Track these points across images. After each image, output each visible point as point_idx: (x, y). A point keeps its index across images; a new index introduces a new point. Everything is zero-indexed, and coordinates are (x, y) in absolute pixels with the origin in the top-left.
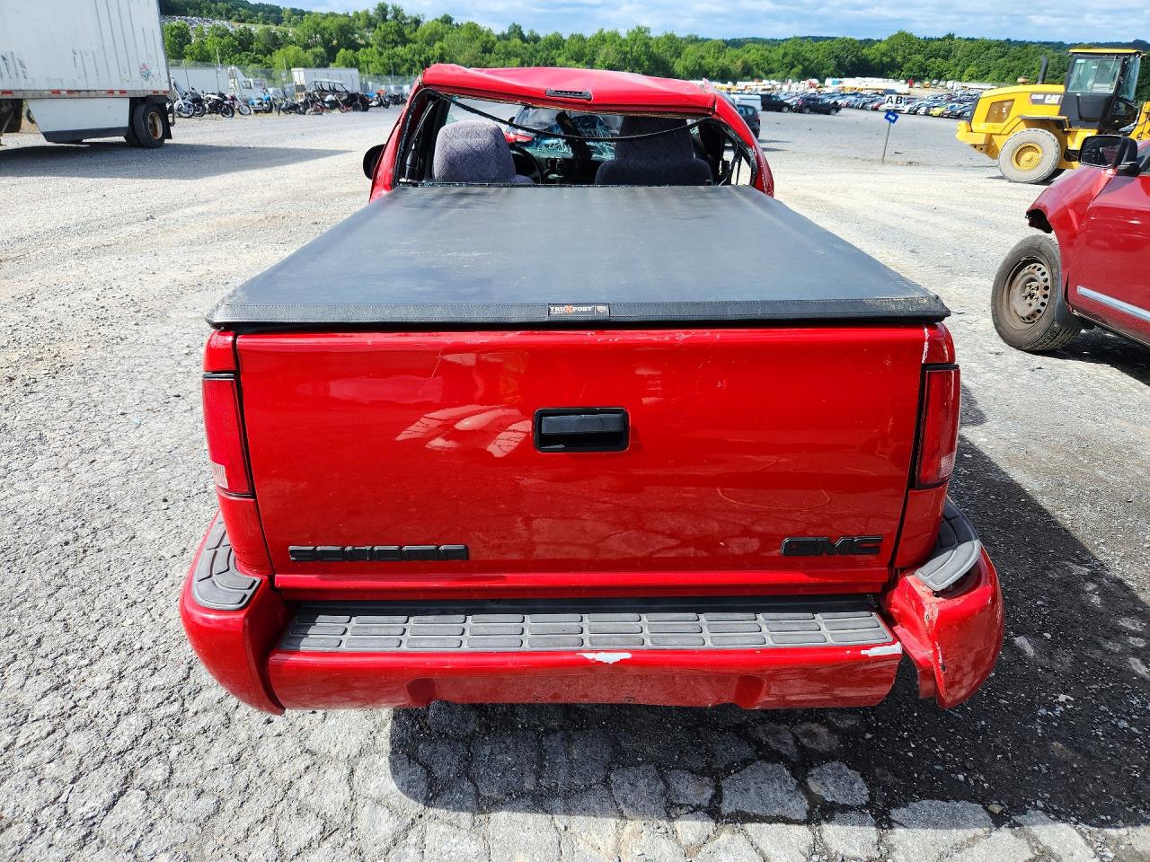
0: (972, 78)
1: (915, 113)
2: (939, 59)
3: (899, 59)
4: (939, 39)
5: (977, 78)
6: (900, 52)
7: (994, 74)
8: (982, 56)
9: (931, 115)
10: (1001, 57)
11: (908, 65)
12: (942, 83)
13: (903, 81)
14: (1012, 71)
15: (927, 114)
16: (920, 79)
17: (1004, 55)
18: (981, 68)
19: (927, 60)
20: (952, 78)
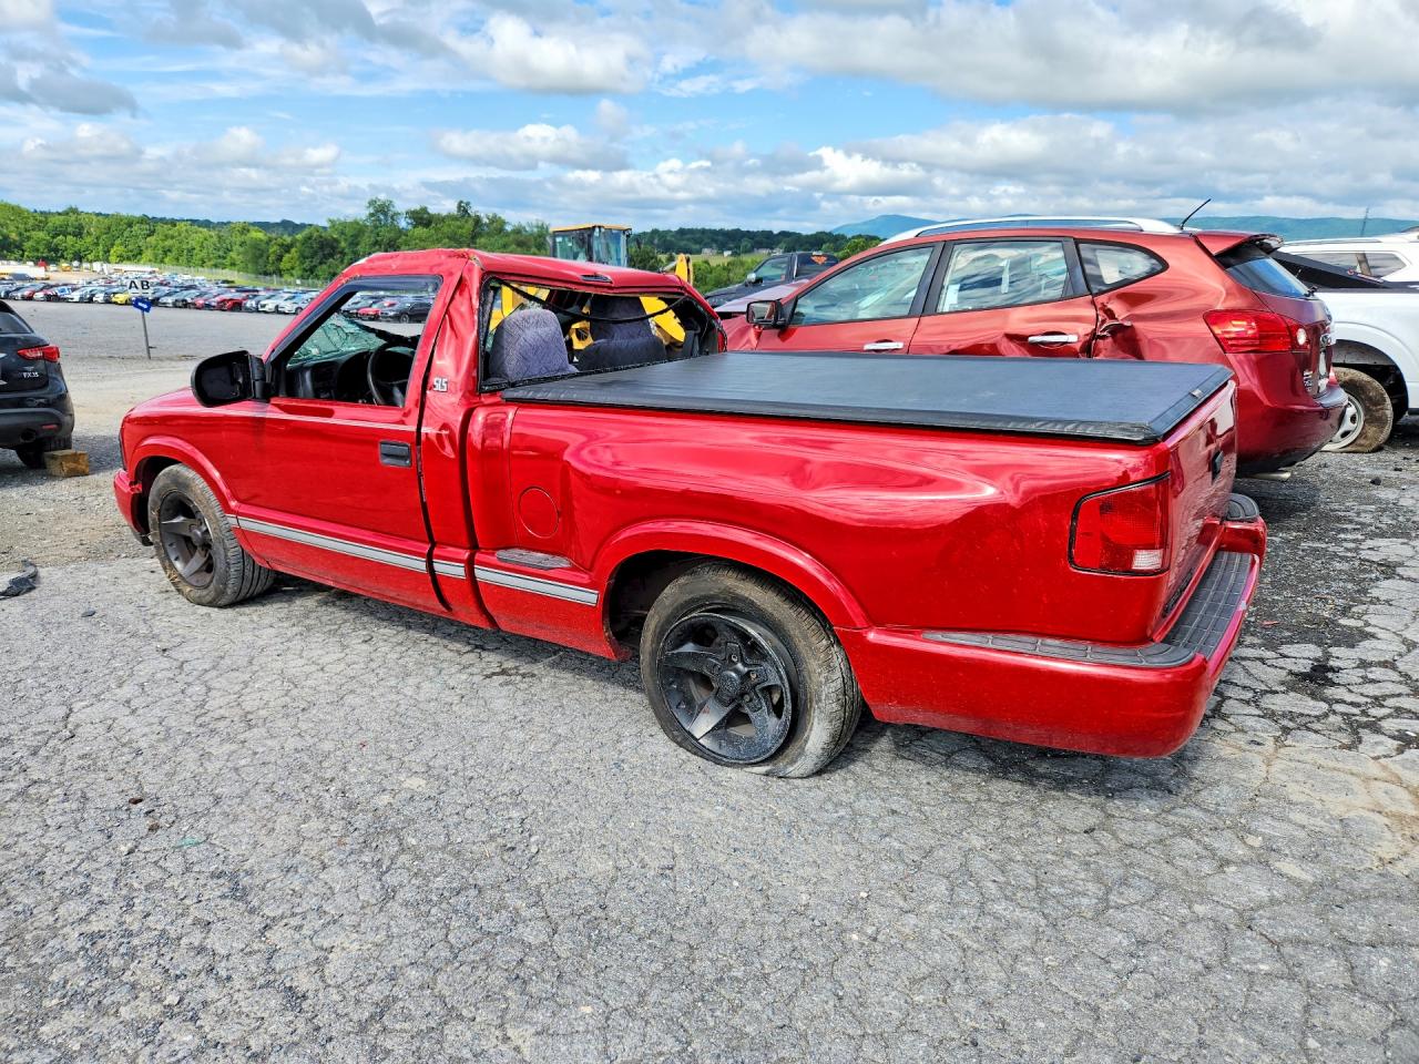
0: (122, 259)
1: (90, 301)
2: (69, 237)
3: (14, 236)
4: (59, 214)
5: (128, 259)
6: (12, 228)
7: (148, 254)
8: (126, 234)
9: (116, 303)
10: (149, 235)
11: (30, 243)
12: (85, 265)
13: (32, 263)
14: (169, 251)
15: (108, 302)
16: (55, 261)
17: (152, 233)
18: (130, 247)
19: (53, 238)
20: (97, 259)
